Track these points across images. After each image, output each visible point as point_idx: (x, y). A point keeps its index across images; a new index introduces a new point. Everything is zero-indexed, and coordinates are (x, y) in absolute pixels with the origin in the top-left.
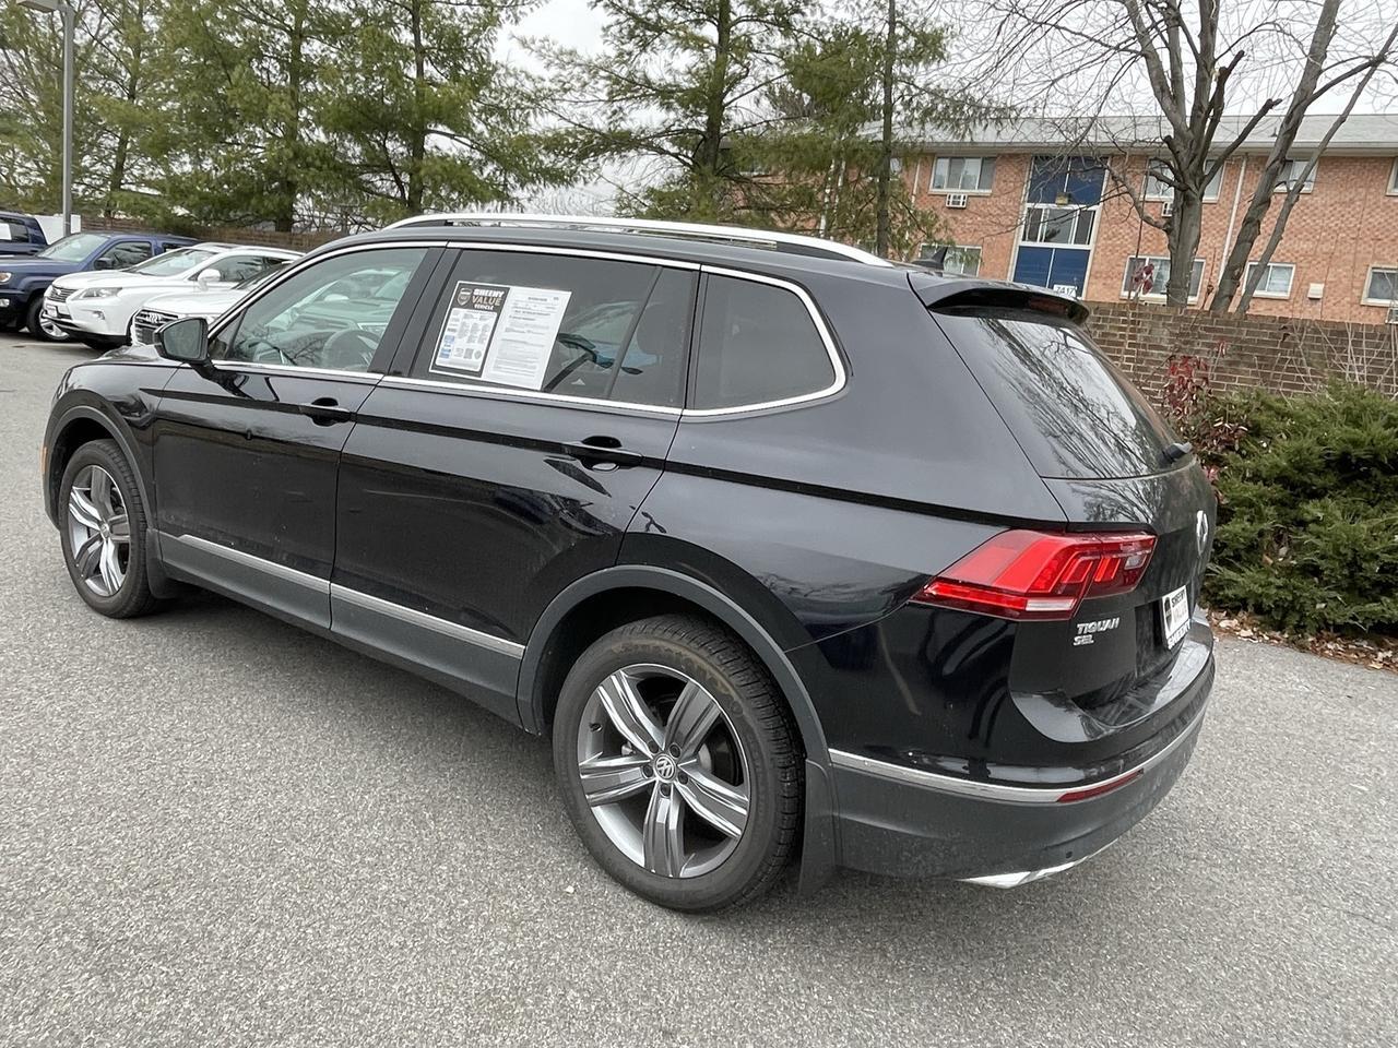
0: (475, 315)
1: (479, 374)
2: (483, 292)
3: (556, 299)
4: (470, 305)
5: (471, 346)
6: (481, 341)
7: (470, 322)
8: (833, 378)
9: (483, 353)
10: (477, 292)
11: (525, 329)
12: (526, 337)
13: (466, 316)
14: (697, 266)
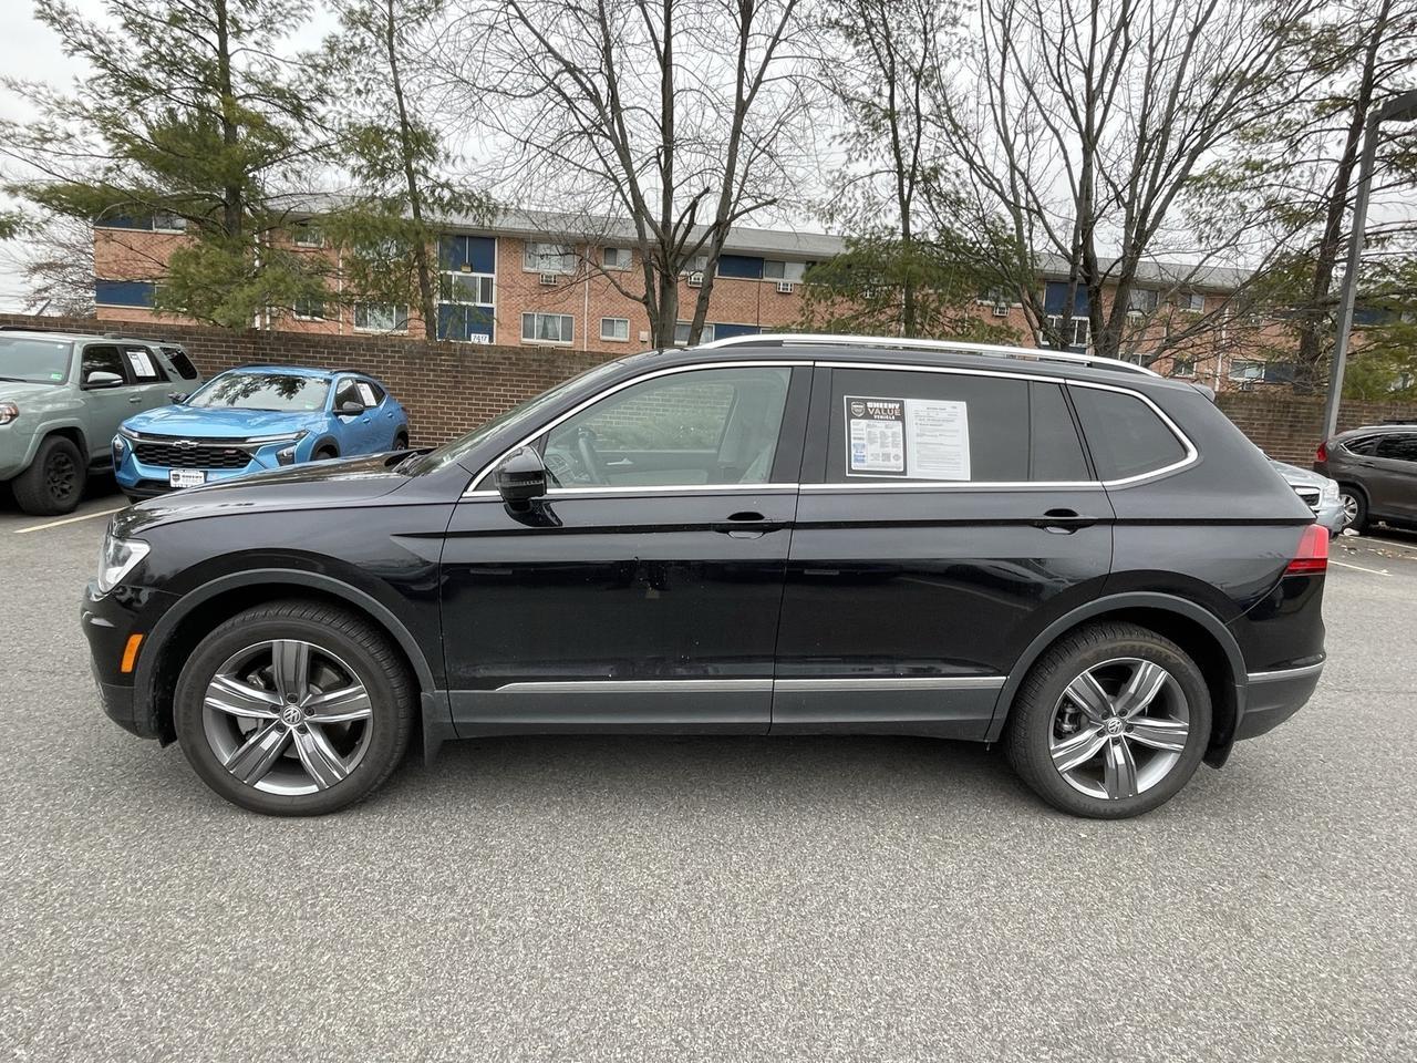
0: (878, 425)
1: (904, 473)
2: (877, 405)
3: (955, 408)
4: (868, 416)
5: (886, 450)
6: (895, 445)
7: (877, 431)
8: (1186, 450)
9: (902, 455)
10: (870, 405)
11: (938, 434)
12: (939, 440)
13: (868, 426)
14: (1062, 381)
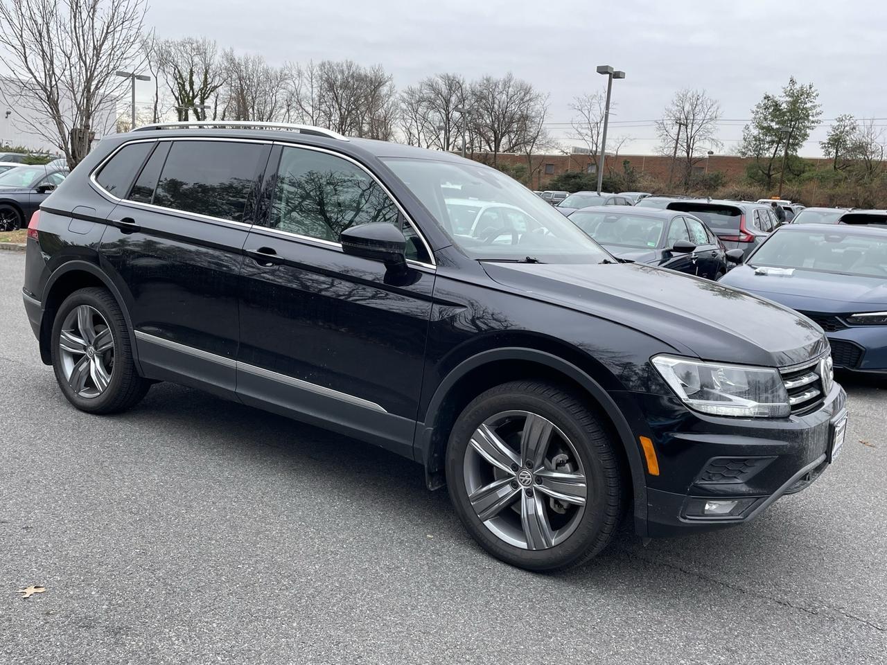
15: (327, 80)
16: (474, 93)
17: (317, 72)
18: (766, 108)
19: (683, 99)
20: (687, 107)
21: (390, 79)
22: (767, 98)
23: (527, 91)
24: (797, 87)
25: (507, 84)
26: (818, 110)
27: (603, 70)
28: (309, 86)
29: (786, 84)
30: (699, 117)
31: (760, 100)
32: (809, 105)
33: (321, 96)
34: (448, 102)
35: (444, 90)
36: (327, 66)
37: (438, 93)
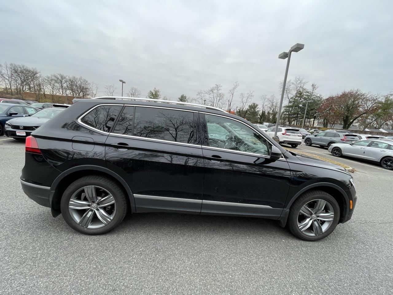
15: (14, 69)
16: (70, 80)
17: (9, 66)
18: (150, 93)
19: (132, 89)
20: (134, 91)
21: (40, 72)
22: (150, 91)
23: (87, 82)
24: (156, 90)
25: (81, 79)
26: (160, 95)
27: (121, 81)
28: (6, 70)
29: (154, 89)
30: (137, 94)
31: (149, 92)
32: (158, 94)
33: (12, 74)
34: (61, 81)
35: (60, 78)
36: (13, 65)
37: (58, 79)
